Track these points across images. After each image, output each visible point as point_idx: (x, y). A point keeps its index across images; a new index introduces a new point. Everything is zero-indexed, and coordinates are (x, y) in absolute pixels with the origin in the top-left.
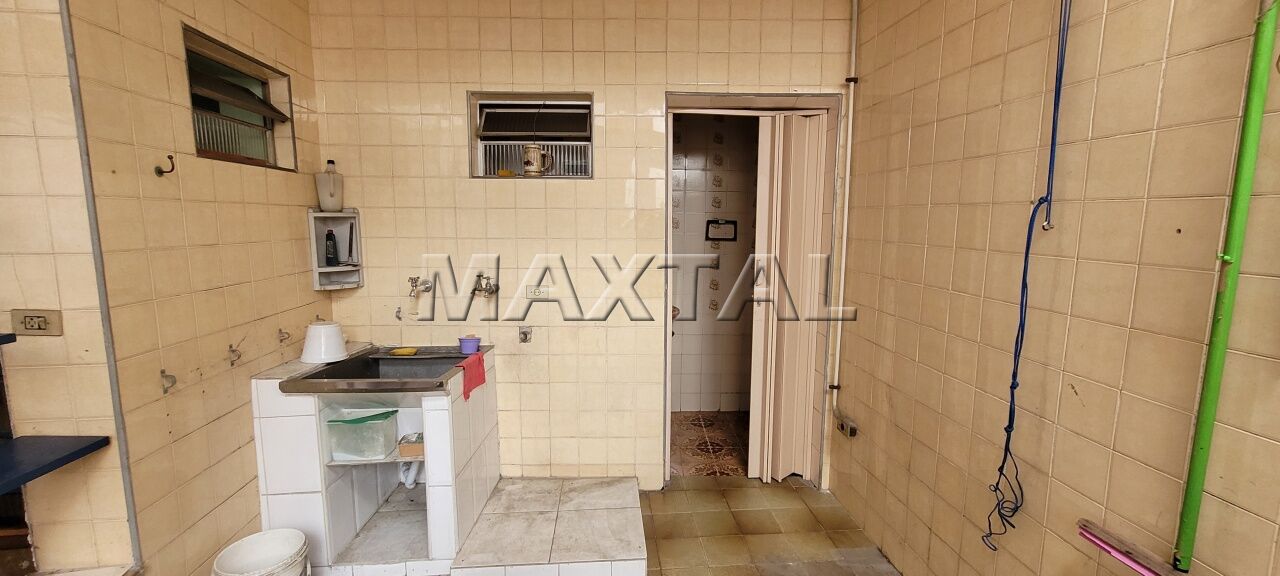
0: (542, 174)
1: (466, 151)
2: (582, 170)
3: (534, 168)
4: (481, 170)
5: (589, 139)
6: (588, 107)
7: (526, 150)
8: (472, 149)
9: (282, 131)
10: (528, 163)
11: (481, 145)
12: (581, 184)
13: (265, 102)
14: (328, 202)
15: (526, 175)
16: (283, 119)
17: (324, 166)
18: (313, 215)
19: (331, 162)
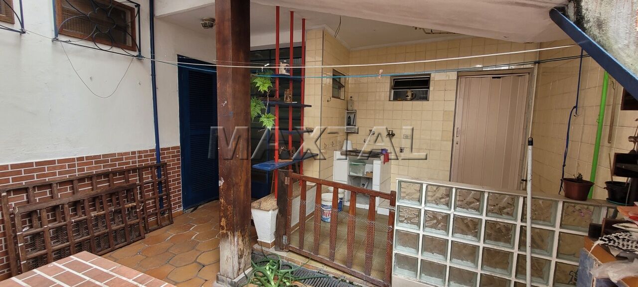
0: (411, 100)
1: (388, 93)
2: (425, 98)
3: (409, 98)
4: (392, 99)
5: (429, 88)
6: (429, 78)
7: (407, 92)
8: (390, 92)
9: (342, 89)
10: (407, 96)
11: (393, 91)
12: (425, 103)
13: (339, 82)
14: (350, 108)
15: (406, 100)
16: (343, 86)
17: (349, 98)
18: (347, 111)
19: (351, 97)
